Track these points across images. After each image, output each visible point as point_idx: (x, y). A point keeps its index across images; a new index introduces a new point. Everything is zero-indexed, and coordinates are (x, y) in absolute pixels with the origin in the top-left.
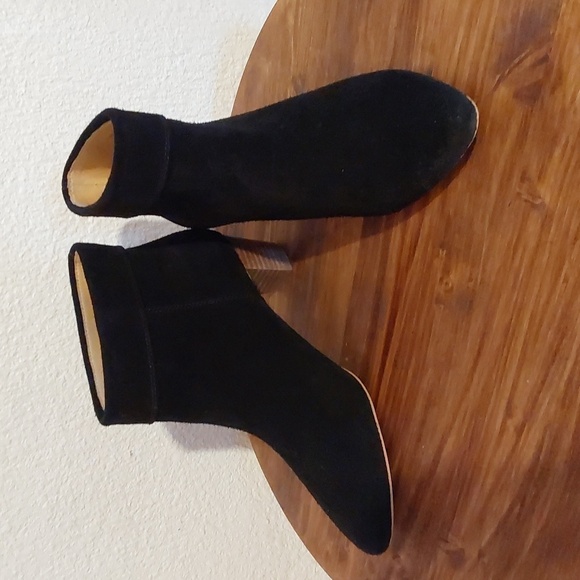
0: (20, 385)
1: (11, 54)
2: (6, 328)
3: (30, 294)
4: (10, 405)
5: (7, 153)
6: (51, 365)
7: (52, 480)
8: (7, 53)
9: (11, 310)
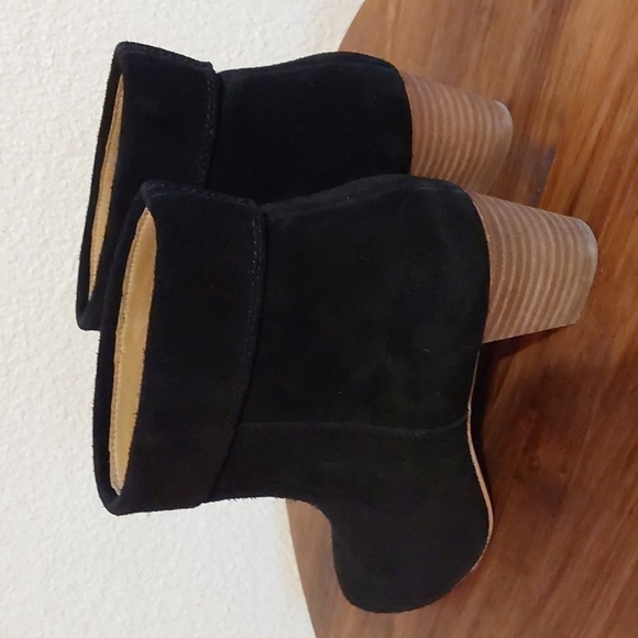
0: (19, 425)
2: (7, 357)
3: (39, 318)
6: (59, 404)
7: (49, 538)
9: (14, 337)
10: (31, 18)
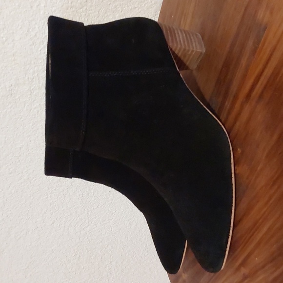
4: (31, 124)
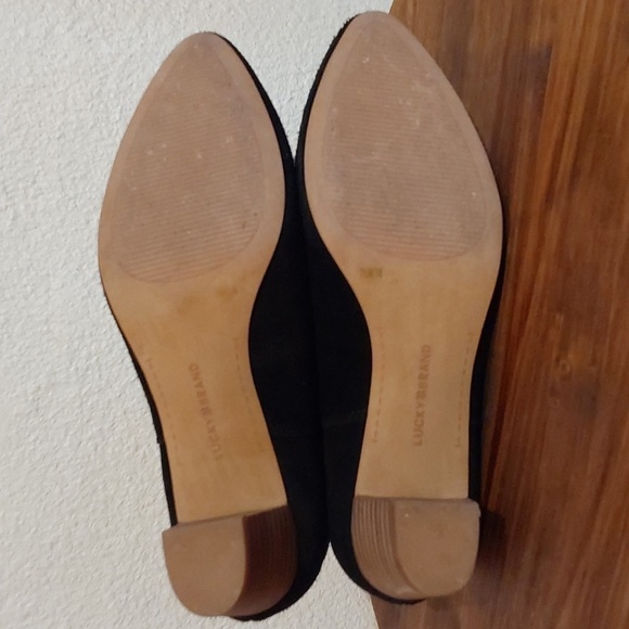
0: (92, 457)
1: (107, 76)
2: (81, 389)
3: (111, 351)
5: (94, 189)
6: (129, 436)
7: (121, 576)
8: (101, 75)
9: (87, 369)
10: (100, 79)
